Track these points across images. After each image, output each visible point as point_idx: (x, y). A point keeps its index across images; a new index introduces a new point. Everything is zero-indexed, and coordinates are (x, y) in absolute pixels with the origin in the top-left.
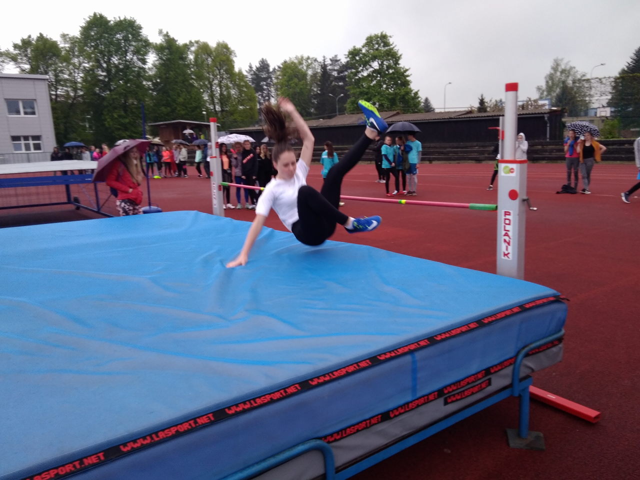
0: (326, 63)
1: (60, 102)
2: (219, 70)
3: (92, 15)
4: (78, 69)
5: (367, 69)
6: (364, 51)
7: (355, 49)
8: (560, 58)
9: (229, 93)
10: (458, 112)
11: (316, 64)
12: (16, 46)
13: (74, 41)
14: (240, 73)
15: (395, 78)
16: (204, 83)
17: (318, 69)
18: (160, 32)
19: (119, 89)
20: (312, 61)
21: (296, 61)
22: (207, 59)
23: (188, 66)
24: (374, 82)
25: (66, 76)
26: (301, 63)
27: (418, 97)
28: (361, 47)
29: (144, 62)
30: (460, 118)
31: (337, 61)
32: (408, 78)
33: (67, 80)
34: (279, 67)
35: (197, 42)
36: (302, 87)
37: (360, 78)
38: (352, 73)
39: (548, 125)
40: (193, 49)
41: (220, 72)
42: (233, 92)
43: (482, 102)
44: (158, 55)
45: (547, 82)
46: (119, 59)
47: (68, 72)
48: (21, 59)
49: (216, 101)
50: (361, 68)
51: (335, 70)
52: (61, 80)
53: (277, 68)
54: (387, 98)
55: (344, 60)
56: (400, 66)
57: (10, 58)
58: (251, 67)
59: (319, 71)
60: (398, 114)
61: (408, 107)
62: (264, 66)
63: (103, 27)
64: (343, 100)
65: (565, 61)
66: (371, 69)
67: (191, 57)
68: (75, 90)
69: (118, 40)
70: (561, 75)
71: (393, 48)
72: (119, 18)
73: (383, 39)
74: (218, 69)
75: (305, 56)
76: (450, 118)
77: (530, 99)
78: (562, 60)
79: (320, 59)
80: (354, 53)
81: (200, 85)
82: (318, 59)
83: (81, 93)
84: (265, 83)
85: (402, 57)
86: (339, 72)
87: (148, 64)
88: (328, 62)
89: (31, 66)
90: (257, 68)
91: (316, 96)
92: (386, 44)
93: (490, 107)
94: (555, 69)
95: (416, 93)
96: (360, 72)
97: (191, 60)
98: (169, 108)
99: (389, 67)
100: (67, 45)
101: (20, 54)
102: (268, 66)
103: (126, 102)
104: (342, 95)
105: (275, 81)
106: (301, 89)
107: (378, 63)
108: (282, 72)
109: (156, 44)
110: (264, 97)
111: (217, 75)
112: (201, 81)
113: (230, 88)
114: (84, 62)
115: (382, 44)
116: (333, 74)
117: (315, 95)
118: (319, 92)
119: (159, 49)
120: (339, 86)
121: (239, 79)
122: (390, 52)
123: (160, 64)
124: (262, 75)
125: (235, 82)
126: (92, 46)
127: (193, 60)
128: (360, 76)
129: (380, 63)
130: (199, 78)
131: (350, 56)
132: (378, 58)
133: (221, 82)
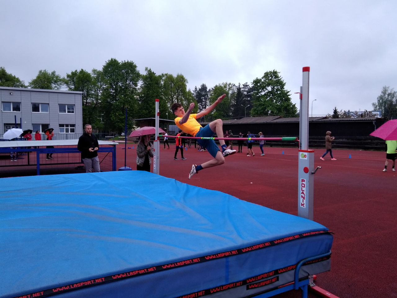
0: (240, 87)
1: (88, 106)
2: (178, 90)
3: (110, 60)
4: (100, 88)
5: (264, 91)
6: (263, 80)
7: (257, 80)
8: (387, 86)
11: (234, 87)
12: (68, 76)
13: (99, 74)
14: (189, 92)
15: (281, 96)
16: (168, 97)
17: (235, 90)
18: (146, 69)
19: (120, 100)
20: (231, 86)
21: (223, 86)
22: (171, 84)
23: (160, 88)
24: (268, 99)
25: (93, 92)
26: (225, 87)
27: (295, 108)
28: (261, 78)
29: (136, 85)
31: (247, 86)
32: (289, 97)
33: (93, 94)
34: (213, 89)
35: (166, 75)
37: (259, 96)
38: (255, 93)
39: (375, 127)
40: (163, 78)
41: (178, 92)
42: (184, 102)
43: (335, 112)
44: (144, 81)
45: (379, 101)
46: (123, 84)
47: (94, 90)
48: (70, 83)
50: (261, 90)
51: (245, 91)
52: (89, 94)
53: (211, 89)
54: (276, 108)
55: (251, 86)
56: (284, 89)
57: (64, 82)
58: (196, 89)
59: (236, 91)
60: (280, 117)
61: (289, 113)
62: (204, 88)
63: (115, 66)
64: (249, 108)
65: (390, 88)
66: (267, 91)
67: (162, 83)
68: (97, 100)
69: (123, 73)
70: (388, 96)
71: (281, 79)
72: (125, 61)
73: (275, 73)
74: (177, 90)
75: (228, 83)
77: (366, 111)
79: (237, 85)
80: (257, 82)
81: (166, 99)
82: (235, 85)
83: (100, 101)
84: (204, 98)
85: (286, 84)
86: (248, 92)
87: (138, 86)
88: (242, 86)
89: (75, 87)
90: (199, 89)
91: (233, 106)
92: (277, 77)
93: (341, 115)
94: (384, 92)
95: (294, 105)
96: (260, 92)
97: (162, 84)
98: (147, 111)
99: (277, 90)
100: (95, 76)
101: (70, 80)
102: (206, 88)
103: (124, 107)
104: (249, 105)
105: (210, 97)
106: (225, 101)
108: (214, 92)
109: (143, 75)
110: (203, 106)
111: (176, 93)
112: (166, 96)
114: (103, 85)
115: (274, 77)
116: (244, 93)
117: (232, 105)
118: (235, 103)
119: (145, 78)
120: (248, 100)
121: (188, 95)
122: (279, 81)
123: (144, 86)
124: (202, 93)
125: (186, 97)
126: (109, 76)
127: (163, 84)
128: (260, 95)
129: (272, 87)
130: (166, 94)
131: (254, 83)
132: (271, 84)
133: (178, 97)
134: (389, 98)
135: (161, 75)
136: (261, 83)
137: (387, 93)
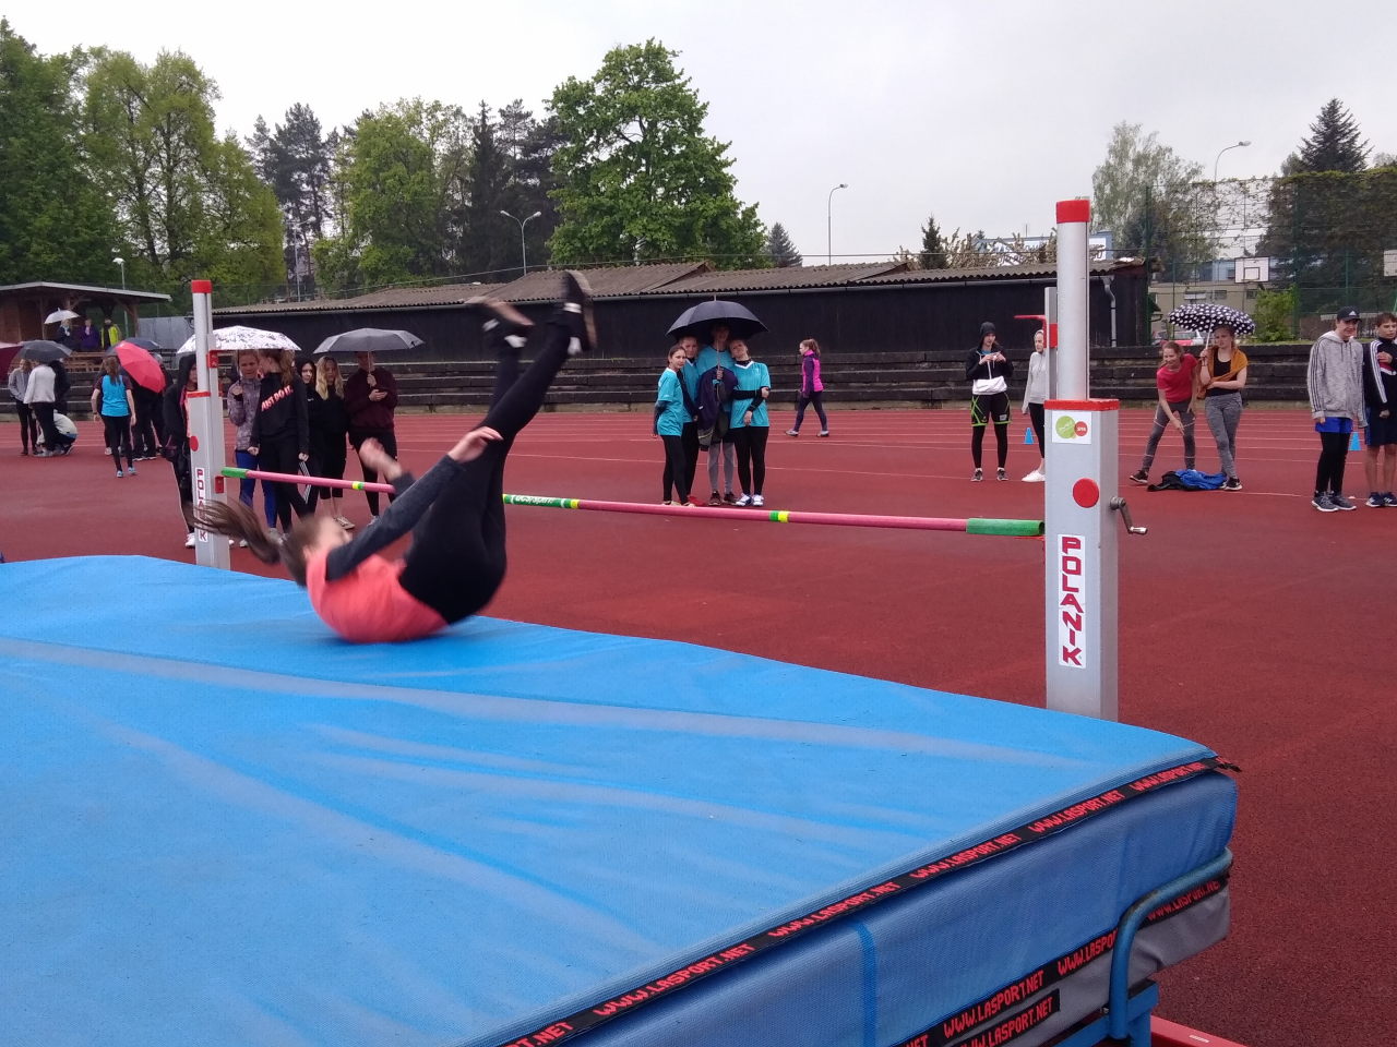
0: (489, 123)
2: (167, 136)
5: (610, 144)
6: (599, 91)
7: (574, 86)
8: (1131, 123)
9: (196, 203)
10: (870, 266)
11: (460, 122)
14: (231, 144)
15: (690, 170)
16: (117, 173)
17: (464, 137)
20: (442, 117)
21: (400, 114)
22: (128, 103)
23: (68, 122)
24: (631, 180)
26: (414, 121)
27: (757, 224)
28: (591, 81)
30: (875, 283)
31: (521, 117)
32: (725, 170)
34: (348, 130)
35: (98, 53)
36: (416, 187)
37: (588, 165)
38: (564, 151)
39: (1113, 304)
40: (84, 72)
41: (168, 143)
42: (208, 200)
43: (932, 239)
45: (1099, 188)
49: (155, 226)
50: (592, 139)
51: (514, 143)
53: (341, 132)
54: (669, 225)
55: (541, 115)
56: (703, 135)
58: (261, 129)
59: (468, 143)
60: (703, 269)
61: (730, 250)
62: (302, 126)
64: (543, 228)
65: (1144, 133)
66: (621, 143)
67: (79, 95)
70: (1136, 169)
71: (684, 84)
73: (654, 59)
74: (163, 134)
75: (428, 102)
76: (849, 284)
78: (1137, 128)
79: (472, 111)
80: (571, 97)
81: (106, 179)
82: (464, 111)
84: (304, 175)
85: (708, 110)
86: (528, 148)
88: (495, 119)
90: (280, 132)
91: (460, 215)
92: (663, 74)
93: (954, 253)
94: (1120, 150)
95: (751, 212)
96: (589, 150)
97: (78, 103)
99: (671, 139)
102: (315, 125)
104: (538, 213)
105: (336, 169)
106: (416, 193)
107: (641, 125)
108: (356, 144)
110: (304, 218)
111: (159, 148)
112: (108, 167)
113: (199, 188)
115: (651, 74)
116: (511, 152)
117: (455, 212)
118: (468, 204)
120: (528, 189)
121: (227, 163)
122: (676, 97)
124: (298, 153)
125: (216, 170)
127: (84, 104)
128: (589, 161)
129: (646, 125)
130: (104, 156)
131: (560, 105)
132: (641, 111)
133: (171, 170)
134: (1142, 178)
135: (69, 56)
136: (591, 103)
137: (1132, 155)
